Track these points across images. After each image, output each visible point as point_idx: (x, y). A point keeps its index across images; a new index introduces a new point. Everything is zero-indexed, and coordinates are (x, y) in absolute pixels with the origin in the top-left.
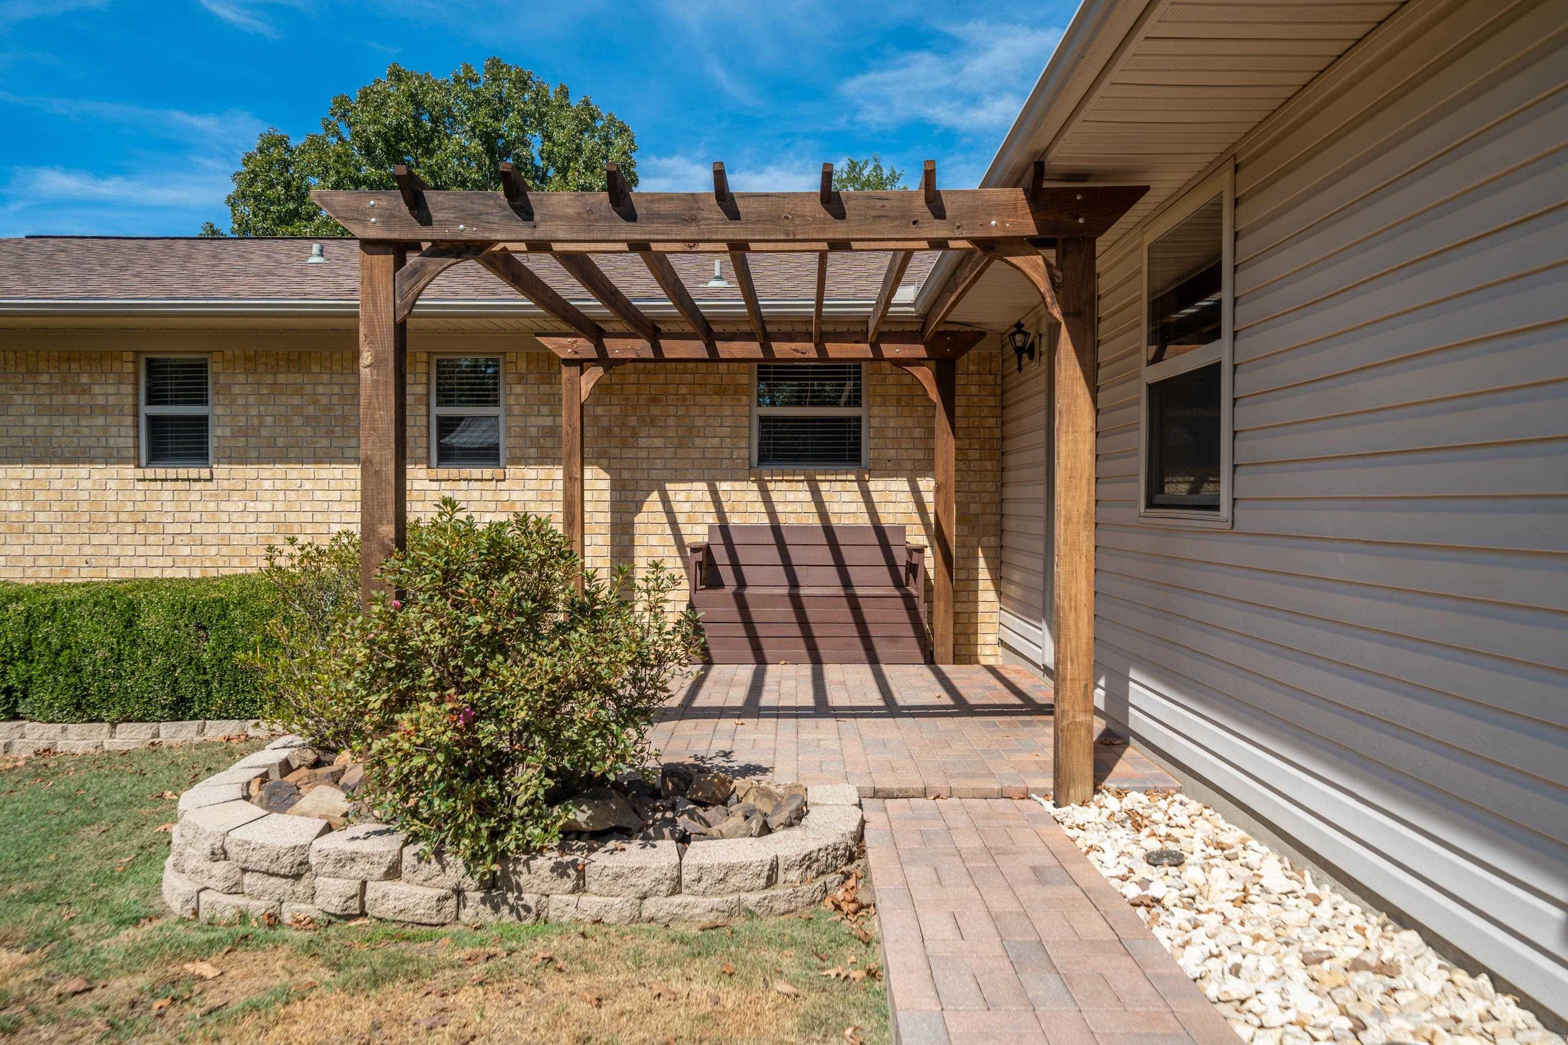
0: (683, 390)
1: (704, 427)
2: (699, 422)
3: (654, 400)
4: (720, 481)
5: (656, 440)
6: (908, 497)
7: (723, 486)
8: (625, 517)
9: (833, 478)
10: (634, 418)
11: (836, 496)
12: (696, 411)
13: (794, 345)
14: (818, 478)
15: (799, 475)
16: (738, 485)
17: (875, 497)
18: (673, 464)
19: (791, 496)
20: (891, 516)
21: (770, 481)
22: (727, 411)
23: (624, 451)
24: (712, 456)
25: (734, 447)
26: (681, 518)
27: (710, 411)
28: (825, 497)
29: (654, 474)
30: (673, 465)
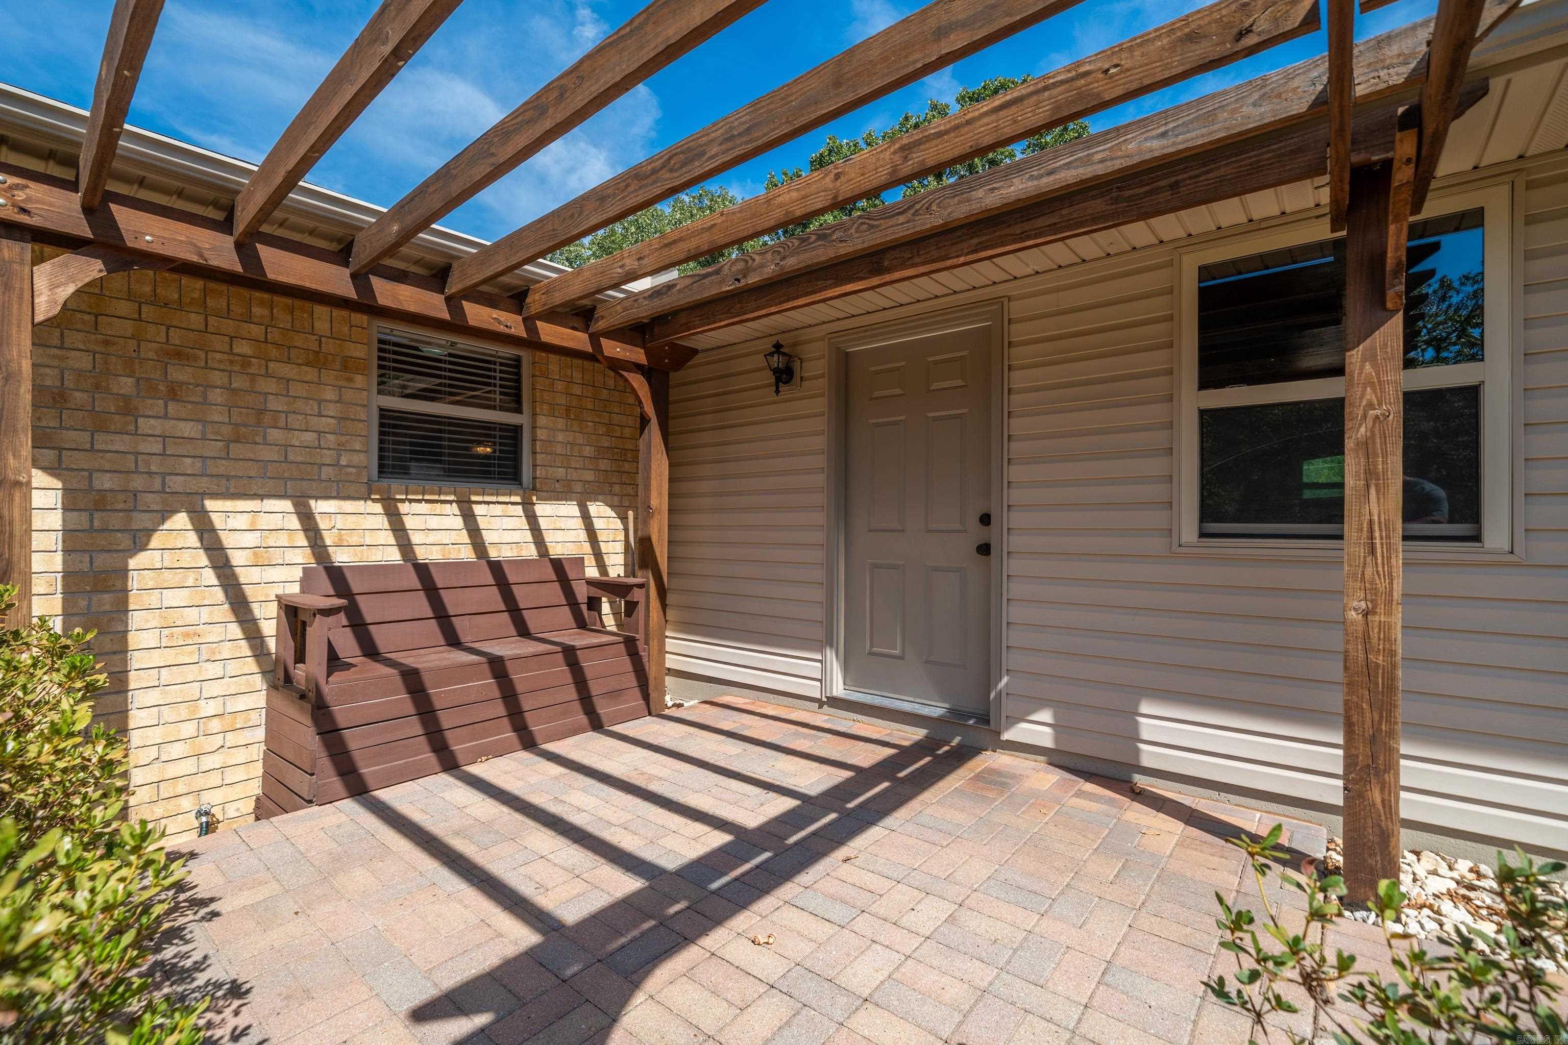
0: (242, 348)
1: (287, 413)
2: (274, 404)
3: (179, 355)
4: (317, 498)
5: (182, 424)
6: (578, 523)
7: (320, 507)
8: (102, 561)
9: (494, 499)
10: (130, 381)
11: (497, 523)
12: (269, 386)
13: (496, 313)
14: (474, 498)
15: (446, 494)
16: (349, 506)
17: (543, 523)
18: (222, 467)
19: (434, 522)
20: (560, 545)
21: (402, 501)
22: (330, 394)
23: (100, 437)
24: (300, 459)
25: (340, 449)
26: (237, 558)
27: (297, 389)
28: (482, 523)
29: (176, 483)
30: (221, 470)
